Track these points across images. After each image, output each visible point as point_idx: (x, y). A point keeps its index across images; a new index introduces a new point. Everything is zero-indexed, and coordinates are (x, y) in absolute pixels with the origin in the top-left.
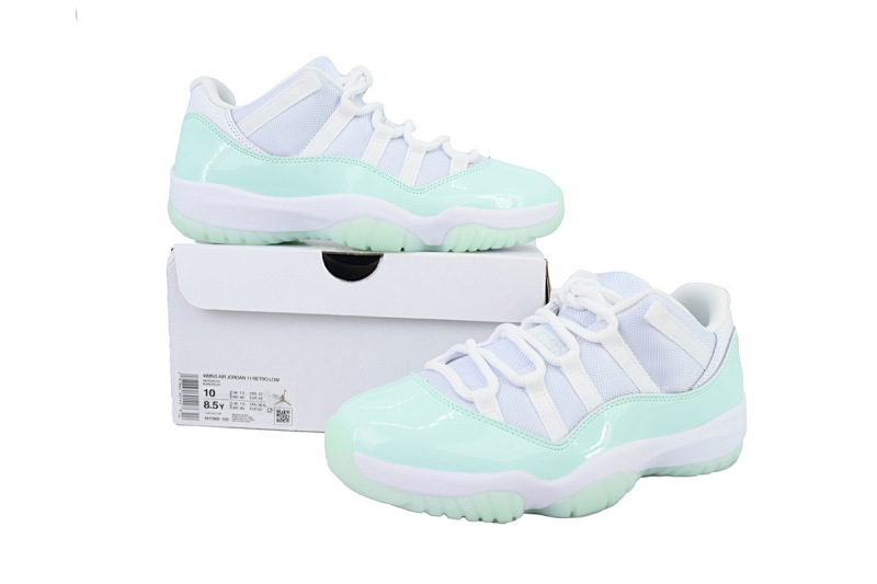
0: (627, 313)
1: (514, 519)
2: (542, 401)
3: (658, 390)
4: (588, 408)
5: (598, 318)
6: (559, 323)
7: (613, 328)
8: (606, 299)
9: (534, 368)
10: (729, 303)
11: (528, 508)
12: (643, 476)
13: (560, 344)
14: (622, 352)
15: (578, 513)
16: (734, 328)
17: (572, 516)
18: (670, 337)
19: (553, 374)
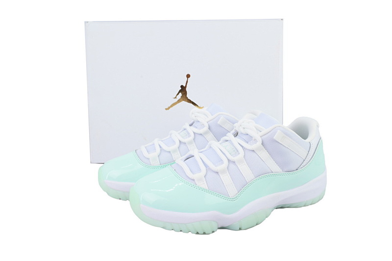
0: (266, 136)
1: (213, 232)
2: (226, 178)
3: (281, 171)
4: (247, 180)
5: (253, 139)
6: (236, 141)
7: (259, 143)
8: (257, 129)
9: (223, 163)
10: (318, 126)
11: (219, 227)
12: (276, 208)
13: (236, 151)
14: (264, 154)
15: (243, 228)
16: (321, 138)
17: (240, 229)
18: (287, 146)
19: (232, 165)
